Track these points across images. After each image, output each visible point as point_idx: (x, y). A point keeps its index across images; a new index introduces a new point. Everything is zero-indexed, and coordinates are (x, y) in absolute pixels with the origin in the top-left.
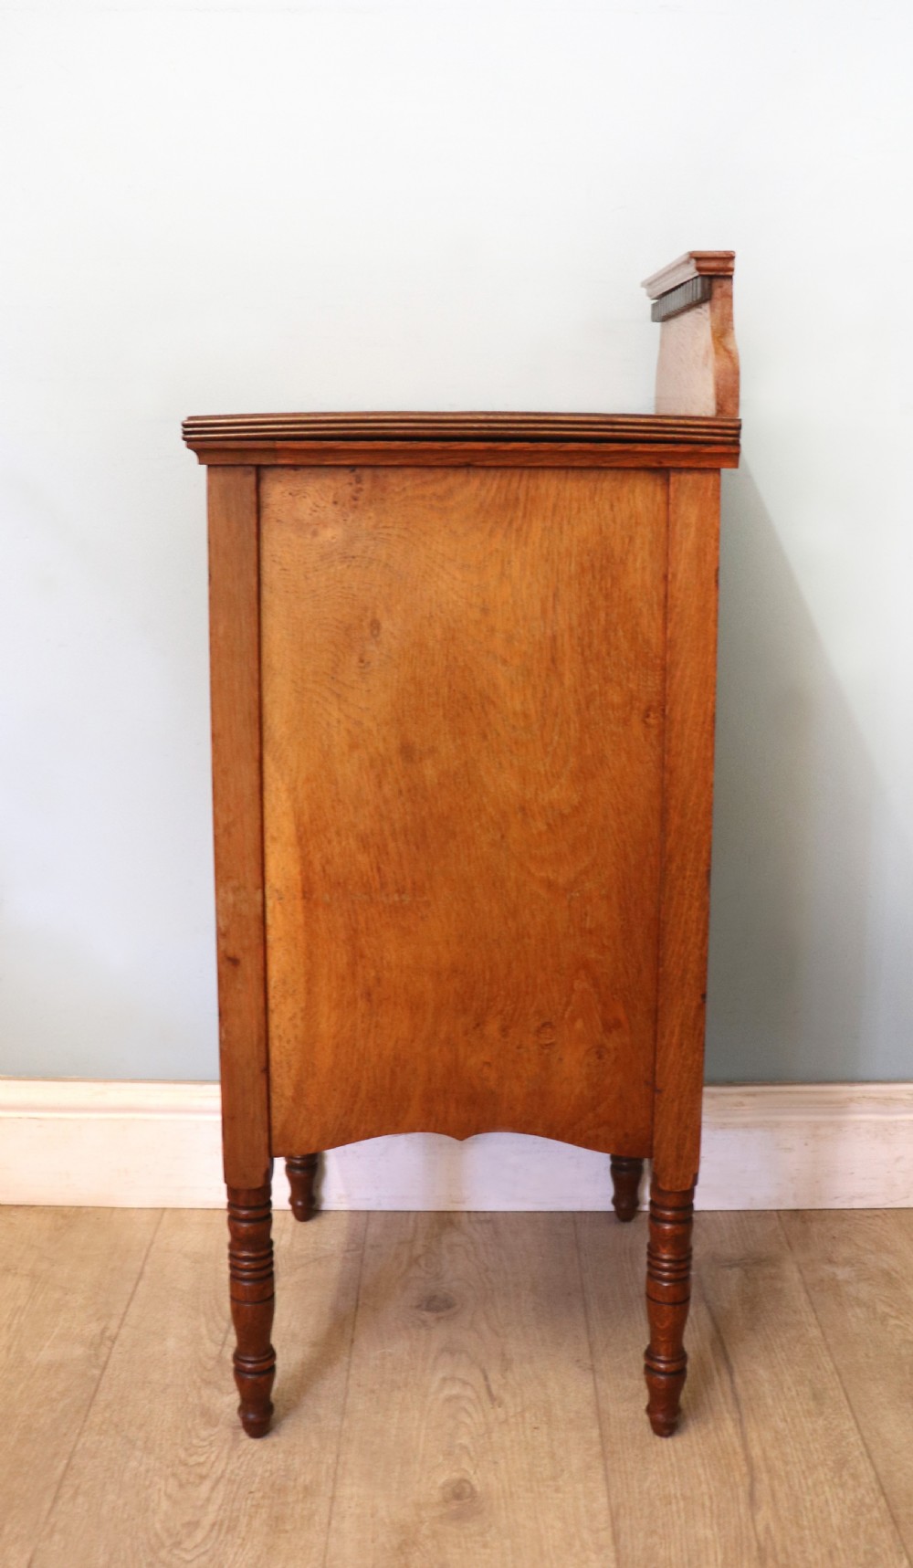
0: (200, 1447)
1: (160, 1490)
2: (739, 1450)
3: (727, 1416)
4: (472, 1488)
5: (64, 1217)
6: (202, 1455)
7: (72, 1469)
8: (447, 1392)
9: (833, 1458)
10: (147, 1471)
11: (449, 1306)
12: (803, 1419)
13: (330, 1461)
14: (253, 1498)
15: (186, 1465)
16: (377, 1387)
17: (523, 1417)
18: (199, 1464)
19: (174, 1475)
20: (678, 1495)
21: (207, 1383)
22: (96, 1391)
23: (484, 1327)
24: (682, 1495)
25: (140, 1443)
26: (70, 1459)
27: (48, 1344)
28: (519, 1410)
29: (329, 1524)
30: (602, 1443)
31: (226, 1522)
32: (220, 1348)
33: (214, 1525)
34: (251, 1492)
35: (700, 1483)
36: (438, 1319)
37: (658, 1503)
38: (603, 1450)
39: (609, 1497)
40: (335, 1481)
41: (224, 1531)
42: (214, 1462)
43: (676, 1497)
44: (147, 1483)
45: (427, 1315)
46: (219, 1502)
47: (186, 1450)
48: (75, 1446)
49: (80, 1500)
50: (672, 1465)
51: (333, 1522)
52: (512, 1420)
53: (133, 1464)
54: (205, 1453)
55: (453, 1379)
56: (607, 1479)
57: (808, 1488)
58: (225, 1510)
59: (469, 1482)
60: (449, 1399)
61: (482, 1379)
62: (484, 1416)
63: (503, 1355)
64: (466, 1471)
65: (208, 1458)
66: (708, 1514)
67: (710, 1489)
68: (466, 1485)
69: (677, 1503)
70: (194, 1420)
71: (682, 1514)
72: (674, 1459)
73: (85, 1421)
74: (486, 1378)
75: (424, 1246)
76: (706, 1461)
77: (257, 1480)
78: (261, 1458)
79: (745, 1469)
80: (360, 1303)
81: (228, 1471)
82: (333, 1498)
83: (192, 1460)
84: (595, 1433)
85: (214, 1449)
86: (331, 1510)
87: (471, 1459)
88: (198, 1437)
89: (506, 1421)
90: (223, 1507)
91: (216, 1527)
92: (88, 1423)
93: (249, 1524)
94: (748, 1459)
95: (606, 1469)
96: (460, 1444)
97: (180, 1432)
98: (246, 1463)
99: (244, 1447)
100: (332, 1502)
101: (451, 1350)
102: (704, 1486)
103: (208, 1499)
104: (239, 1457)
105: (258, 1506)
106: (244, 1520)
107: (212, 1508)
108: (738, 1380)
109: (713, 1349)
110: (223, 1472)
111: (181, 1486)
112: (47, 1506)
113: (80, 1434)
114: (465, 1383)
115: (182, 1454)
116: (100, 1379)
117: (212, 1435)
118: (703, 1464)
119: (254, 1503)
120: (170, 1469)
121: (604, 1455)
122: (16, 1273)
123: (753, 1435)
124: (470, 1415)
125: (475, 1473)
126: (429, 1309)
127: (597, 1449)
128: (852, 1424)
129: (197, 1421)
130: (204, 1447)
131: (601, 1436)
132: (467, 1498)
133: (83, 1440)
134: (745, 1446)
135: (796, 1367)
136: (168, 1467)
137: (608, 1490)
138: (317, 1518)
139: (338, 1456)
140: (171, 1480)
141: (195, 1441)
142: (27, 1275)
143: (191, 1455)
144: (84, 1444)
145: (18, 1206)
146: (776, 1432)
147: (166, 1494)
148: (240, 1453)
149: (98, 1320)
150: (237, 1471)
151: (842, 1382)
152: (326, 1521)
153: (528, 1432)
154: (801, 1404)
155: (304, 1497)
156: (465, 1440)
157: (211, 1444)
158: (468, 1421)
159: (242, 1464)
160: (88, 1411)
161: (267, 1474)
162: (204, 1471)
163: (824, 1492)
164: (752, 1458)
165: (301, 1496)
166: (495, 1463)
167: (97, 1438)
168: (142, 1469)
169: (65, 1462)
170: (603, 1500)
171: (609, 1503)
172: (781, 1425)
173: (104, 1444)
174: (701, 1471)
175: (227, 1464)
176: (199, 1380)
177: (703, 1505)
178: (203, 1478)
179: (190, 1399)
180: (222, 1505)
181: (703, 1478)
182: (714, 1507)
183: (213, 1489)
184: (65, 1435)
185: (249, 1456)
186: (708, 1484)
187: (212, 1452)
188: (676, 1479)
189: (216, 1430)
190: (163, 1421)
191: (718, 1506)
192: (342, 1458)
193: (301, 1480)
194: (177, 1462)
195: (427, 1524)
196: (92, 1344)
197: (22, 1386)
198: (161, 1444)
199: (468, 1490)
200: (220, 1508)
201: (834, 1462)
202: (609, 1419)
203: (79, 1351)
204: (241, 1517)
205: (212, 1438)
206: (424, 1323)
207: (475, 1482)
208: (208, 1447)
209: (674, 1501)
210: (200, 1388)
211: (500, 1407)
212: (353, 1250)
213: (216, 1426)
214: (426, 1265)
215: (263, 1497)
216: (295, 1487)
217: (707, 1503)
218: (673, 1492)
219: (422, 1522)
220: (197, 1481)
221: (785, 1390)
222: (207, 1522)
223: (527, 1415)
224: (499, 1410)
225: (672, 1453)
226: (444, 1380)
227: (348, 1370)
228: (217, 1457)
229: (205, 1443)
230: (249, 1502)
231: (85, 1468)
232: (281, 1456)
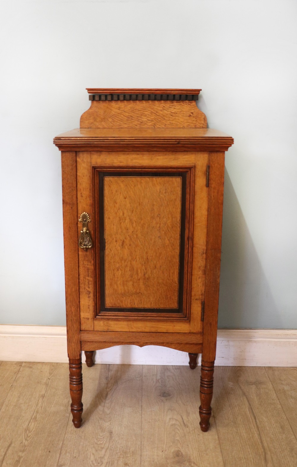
0: (101, 439)
1: (90, 452)
2: (260, 444)
3: (255, 432)
4: (182, 454)
5: (53, 366)
6: (101, 441)
7: (64, 445)
8: (171, 423)
9: (289, 447)
10: (86, 446)
11: (169, 395)
12: (279, 435)
13: (139, 444)
14: (118, 455)
15: (97, 444)
16: (150, 421)
17: (195, 431)
18: (101, 444)
19: (94, 447)
20: (243, 457)
21: (101, 419)
22: (68, 420)
23: (180, 402)
24: (244, 457)
25: (83, 437)
26: (63, 441)
27: (53, 406)
28: (193, 429)
29: (141, 463)
30: (219, 440)
31: (111, 462)
32: (103, 408)
33: (107, 463)
34: (117, 453)
35: (250, 454)
36: (166, 400)
37: (237, 460)
38: (219, 442)
39: (223, 457)
40: (141, 450)
41: (110, 465)
42: (105, 444)
43: (242, 458)
44: (87, 450)
45: (163, 398)
46: (108, 456)
47: (97, 439)
48: (64, 437)
49: (68, 454)
50: (240, 448)
51: (142, 463)
52: (192, 432)
53: (82, 443)
54: (102, 440)
55: (173, 419)
56: (221, 452)
57: (282, 457)
58: (110, 459)
59: (180, 451)
60: (172, 425)
61: (181, 419)
62: (183, 430)
63: (187, 411)
64: (180, 448)
65: (103, 442)
66: (253, 464)
67: (252, 456)
68: (180, 452)
69: (243, 460)
70: (98, 430)
71: (245, 464)
72: (240, 446)
73: (66, 430)
74: (182, 419)
75: (160, 376)
76: (250, 447)
77: (118, 449)
78: (119, 442)
79: (262, 450)
80: (143, 394)
81: (110, 446)
82: (141, 455)
83: (99, 443)
84: (217, 437)
85: (104, 439)
86: (141, 459)
87: (180, 444)
88: (100, 435)
89: (189, 432)
90: (109, 458)
91: (108, 464)
92: (67, 430)
93: (117, 463)
94: (263, 447)
95: (221, 448)
96: (177, 439)
97: (94, 434)
98: (114, 444)
99: (113, 439)
100: (141, 457)
101: (171, 409)
102: (251, 456)
103: (105, 455)
104: (112, 442)
105: (119, 457)
106: (116, 462)
107: (106, 458)
108: (257, 421)
109: (249, 411)
110: (108, 447)
111: (96, 451)
112: (58, 456)
113: (65, 434)
114: (176, 420)
115: (96, 441)
116: (69, 417)
117: (103, 435)
118: (250, 448)
119: (118, 456)
120: (93, 445)
121: (220, 444)
122: (41, 384)
123: (264, 439)
124: (178, 430)
125: (182, 448)
126: (163, 396)
127: (217, 442)
128: (294, 437)
129: (99, 430)
130: (102, 438)
131: (218, 438)
132: (181, 456)
133: (66, 436)
134: (262, 442)
135: (275, 418)
136: (92, 444)
137: (222, 455)
138: (137, 461)
139: (141, 442)
140: (93, 449)
141: (99, 437)
142: (44, 384)
143: (98, 441)
144: (67, 437)
145: (39, 362)
146: (271, 438)
147: (92, 453)
148: (112, 441)
149: (66, 398)
150: (112, 446)
151: (289, 423)
152: (140, 462)
153: (197, 436)
154: (277, 429)
155: (133, 455)
156: (178, 438)
157: (104, 438)
158: (178, 432)
159: (113, 444)
160: (67, 427)
161: (121, 447)
162: (103, 446)
163: (287, 458)
164: (264, 446)
165: (132, 455)
166: (188, 445)
167: (70, 435)
168: (85, 445)
169: (62, 442)
170: (220, 459)
171: (223, 459)
172: (272, 436)
173: (72, 438)
174: (249, 450)
175: (109, 444)
176: (98, 418)
177: (251, 461)
178: (102, 448)
179: (96, 424)
180: (109, 457)
181: (250, 452)
182: (254, 461)
183: (106, 452)
184: (61, 434)
185: (115, 442)
186: (252, 454)
187: (104, 440)
188: (242, 452)
189: (105, 433)
190: (89, 430)
191: (256, 461)
192: (142, 443)
193: (131, 450)
194: (94, 443)
195: (170, 464)
196: (66, 406)
197: (47, 419)
198: (89, 438)
199: (180, 454)
200: (108, 458)
201: (289, 448)
202: (220, 432)
203: (62, 408)
204: (115, 460)
205: (104, 436)
206: (162, 401)
207: (182, 451)
208: (103, 439)
209: (242, 459)
210: (99, 420)
211: (187, 428)
212: (139, 377)
213: (104, 432)
214: (161, 382)
215: (121, 455)
216: (129, 452)
217: (252, 461)
218: (241, 456)
219: (168, 464)
220: (101, 449)
221: (272, 425)
222: (105, 461)
223: (196, 430)
224: (187, 429)
225: (240, 444)
226: (170, 419)
227: (142, 415)
228: (106, 442)
229: (102, 437)
230: (117, 456)
231: (68, 445)
232: (124, 442)
